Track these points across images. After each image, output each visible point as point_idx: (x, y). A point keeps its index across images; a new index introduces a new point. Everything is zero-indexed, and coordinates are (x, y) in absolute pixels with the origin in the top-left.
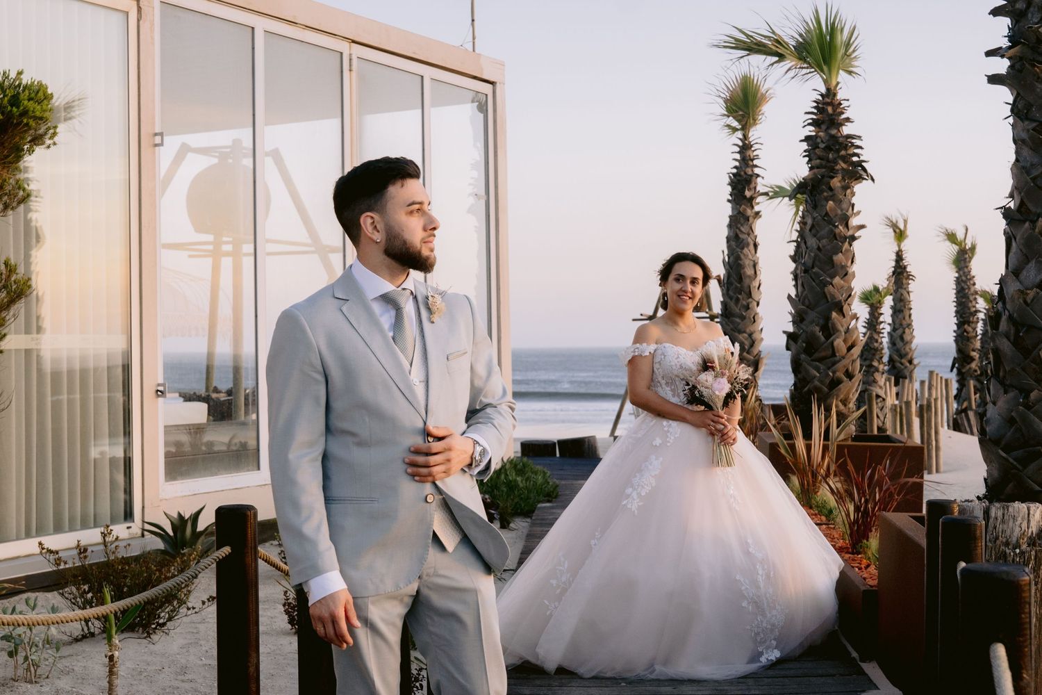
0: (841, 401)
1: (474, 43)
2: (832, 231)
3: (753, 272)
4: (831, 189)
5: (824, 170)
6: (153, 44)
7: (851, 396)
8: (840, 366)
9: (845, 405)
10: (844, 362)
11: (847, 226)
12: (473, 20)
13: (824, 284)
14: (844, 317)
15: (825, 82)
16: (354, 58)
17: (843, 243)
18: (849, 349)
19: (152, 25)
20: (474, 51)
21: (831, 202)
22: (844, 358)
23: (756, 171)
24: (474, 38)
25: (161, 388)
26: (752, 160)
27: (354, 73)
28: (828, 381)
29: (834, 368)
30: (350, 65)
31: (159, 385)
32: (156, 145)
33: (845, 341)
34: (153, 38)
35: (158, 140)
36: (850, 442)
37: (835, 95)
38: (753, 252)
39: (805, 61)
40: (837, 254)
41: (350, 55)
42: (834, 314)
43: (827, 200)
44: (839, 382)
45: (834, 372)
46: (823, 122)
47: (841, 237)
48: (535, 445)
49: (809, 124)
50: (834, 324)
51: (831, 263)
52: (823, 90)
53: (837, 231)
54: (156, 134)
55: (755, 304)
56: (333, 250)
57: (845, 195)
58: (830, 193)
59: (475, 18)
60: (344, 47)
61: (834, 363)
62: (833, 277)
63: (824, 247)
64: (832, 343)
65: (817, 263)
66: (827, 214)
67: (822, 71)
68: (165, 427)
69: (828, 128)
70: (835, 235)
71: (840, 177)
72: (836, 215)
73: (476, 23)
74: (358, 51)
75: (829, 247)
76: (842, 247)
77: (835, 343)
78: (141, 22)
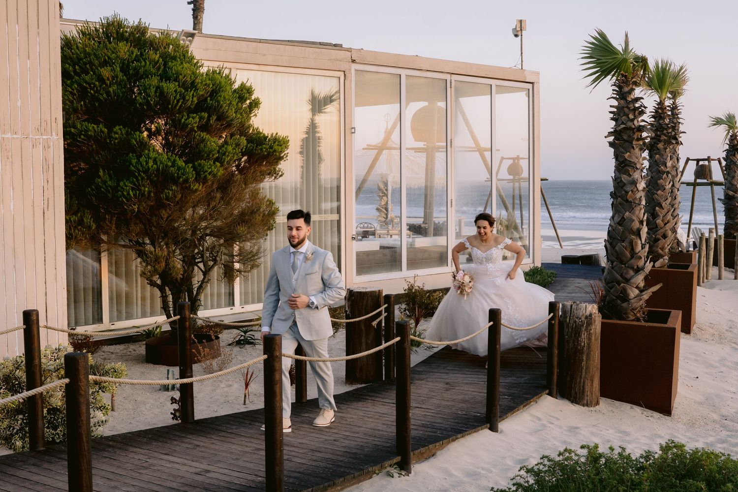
0: (660, 248)
1: (522, 64)
2: (658, 169)
3: (676, 173)
4: (658, 149)
5: (655, 140)
6: (351, 89)
7: (666, 245)
8: (659, 232)
9: (663, 251)
10: (662, 231)
11: (666, 166)
12: (522, 53)
13: (653, 194)
14: (663, 209)
15: (659, 97)
16: (453, 81)
17: (663, 175)
18: (665, 224)
19: (351, 81)
20: (522, 69)
21: (658, 156)
22: (662, 228)
23: (681, 121)
24: (522, 62)
25: (354, 236)
26: (677, 115)
27: (453, 89)
28: (652, 239)
29: (656, 234)
30: (451, 85)
31: (353, 235)
32: (352, 133)
33: (663, 221)
34: (351, 87)
35: (353, 130)
36: (666, 268)
37: (663, 104)
38: (676, 163)
39: (651, 87)
40: (660, 180)
41: (451, 80)
42: (657, 208)
43: (656, 154)
44: (659, 240)
45: (656, 236)
46: (657, 117)
47: (662, 172)
48: (570, 258)
49: (651, 117)
50: (657, 213)
51: (657, 184)
52: (659, 101)
53: (660, 169)
54: (352, 128)
55: (677, 190)
56: (486, 150)
57: (666, 152)
58: (658, 151)
59: (523, 52)
60: (448, 77)
61: (657, 231)
62: (657, 191)
63: (654, 176)
64: (656, 222)
65: (651, 184)
66: (656, 161)
67: (658, 92)
68: (357, 252)
69: (659, 120)
70: (659, 171)
71: (663, 143)
72: (661, 161)
73: (523, 54)
74: (455, 77)
75: (656, 176)
76: (662, 177)
77: (657, 222)
78: (346, 81)
